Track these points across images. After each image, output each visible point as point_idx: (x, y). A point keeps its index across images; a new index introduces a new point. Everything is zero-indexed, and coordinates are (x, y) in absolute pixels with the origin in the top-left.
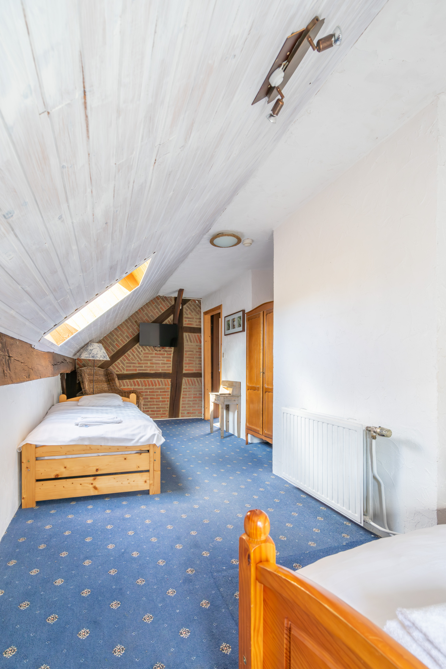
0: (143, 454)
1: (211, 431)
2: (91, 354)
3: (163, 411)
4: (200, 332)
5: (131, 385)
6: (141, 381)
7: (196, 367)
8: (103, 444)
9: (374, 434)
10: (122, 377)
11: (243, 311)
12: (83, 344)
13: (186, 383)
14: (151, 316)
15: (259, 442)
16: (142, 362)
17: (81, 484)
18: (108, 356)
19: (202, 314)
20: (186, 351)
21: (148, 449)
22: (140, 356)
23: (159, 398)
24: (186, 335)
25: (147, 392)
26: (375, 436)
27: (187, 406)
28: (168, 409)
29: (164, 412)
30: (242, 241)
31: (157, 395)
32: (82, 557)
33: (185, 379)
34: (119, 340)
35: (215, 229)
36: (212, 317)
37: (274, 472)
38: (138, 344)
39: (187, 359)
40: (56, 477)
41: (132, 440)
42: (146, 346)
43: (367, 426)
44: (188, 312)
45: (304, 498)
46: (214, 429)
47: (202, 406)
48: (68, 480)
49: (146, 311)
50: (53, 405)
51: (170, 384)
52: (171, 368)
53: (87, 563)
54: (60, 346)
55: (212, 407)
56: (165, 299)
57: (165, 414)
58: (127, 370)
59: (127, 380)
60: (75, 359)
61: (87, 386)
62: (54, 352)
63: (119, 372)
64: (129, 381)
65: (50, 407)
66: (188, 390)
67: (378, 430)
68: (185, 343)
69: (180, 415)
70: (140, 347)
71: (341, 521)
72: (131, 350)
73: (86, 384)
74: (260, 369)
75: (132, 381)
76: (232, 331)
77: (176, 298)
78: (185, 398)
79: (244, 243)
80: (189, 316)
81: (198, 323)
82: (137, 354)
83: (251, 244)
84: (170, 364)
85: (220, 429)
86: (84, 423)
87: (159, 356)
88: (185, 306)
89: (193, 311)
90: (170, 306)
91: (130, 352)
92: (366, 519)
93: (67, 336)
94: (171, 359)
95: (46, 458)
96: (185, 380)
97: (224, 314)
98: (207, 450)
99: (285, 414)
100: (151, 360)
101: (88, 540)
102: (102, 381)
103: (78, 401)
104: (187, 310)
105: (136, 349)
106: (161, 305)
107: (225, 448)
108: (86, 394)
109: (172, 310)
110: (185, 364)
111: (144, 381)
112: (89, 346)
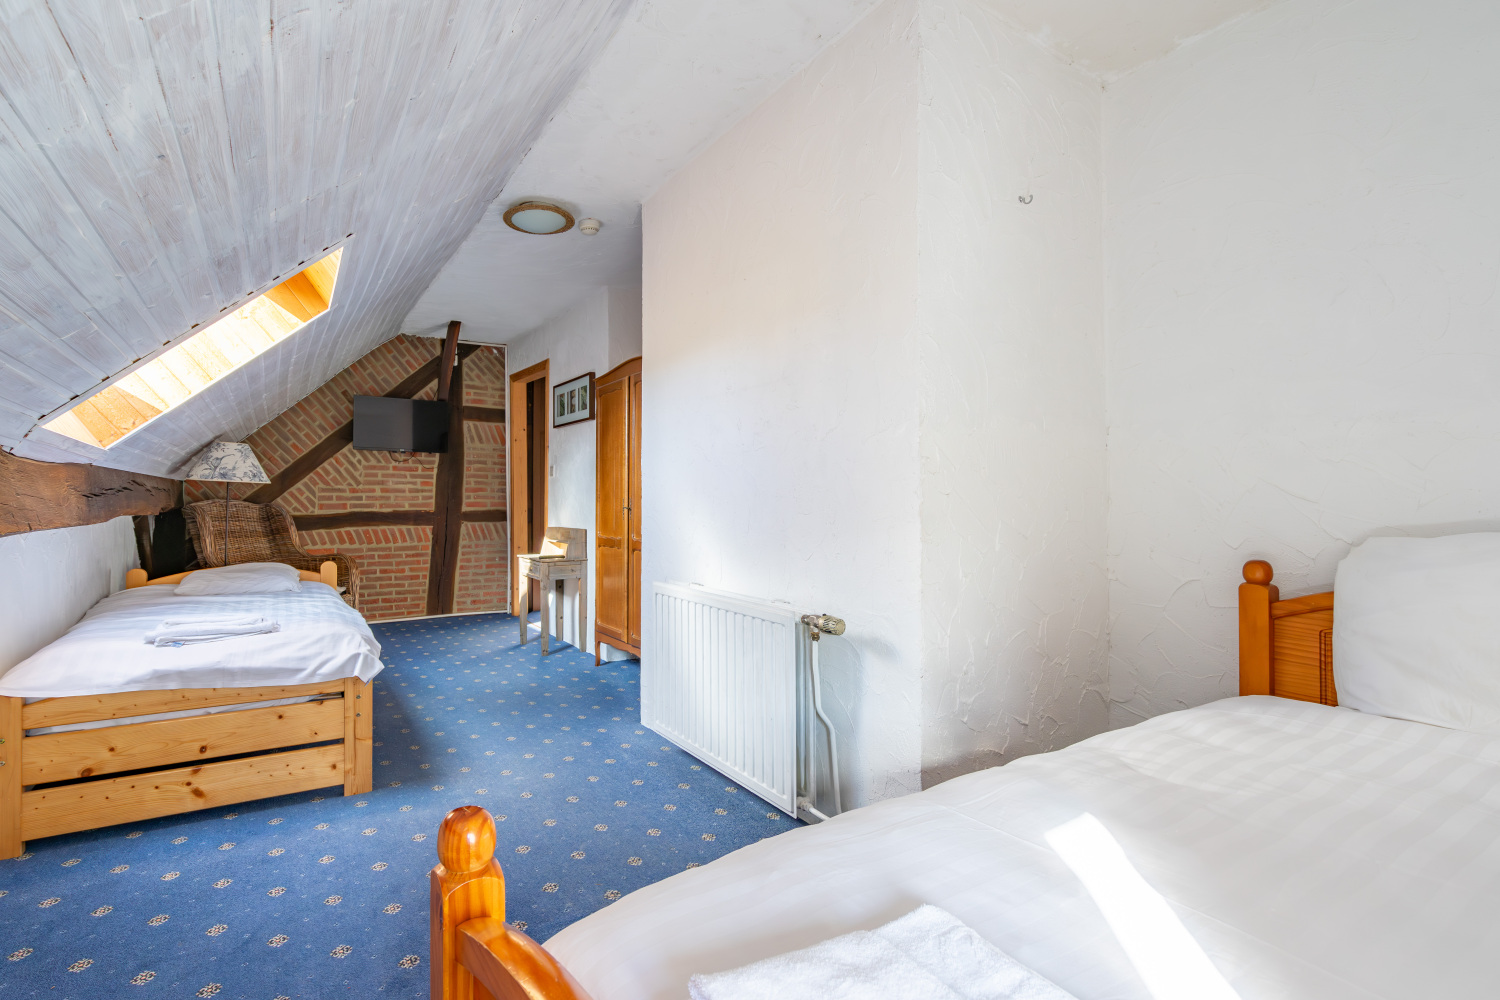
0: (326, 703)
1: (522, 639)
2: (218, 470)
3: (413, 599)
4: (503, 420)
5: (332, 542)
6: (357, 532)
7: (494, 498)
8: (219, 685)
9: (816, 630)
10: (305, 523)
11: (592, 375)
12: (195, 445)
13: (469, 534)
14: (384, 380)
15: (625, 659)
16: (361, 487)
17: (157, 788)
18: (264, 475)
19: (507, 379)
20: (470, 462)
21: (342, 690)
22: (356, 474)
23: (403, 571)
24: (468, 426)
25: (373, 557)
26: (818, 635)
27: (470, 586)
28: (426, 595)
29: (416, 602)
30: (576, 222)
31: (398, 564)
32: (131, 965)
33: (466, 525)
34: (301, 435)
35: (513, 191)
36: (530, 387)
37: (644, 722)
38: (350, 446)
39: (472, 480)
40: (86, 775)
41: (298, 671)
42: (370, 450)
43: (804, 613)
44: (473, 375)
45: (696, 772)
46: (529, 636)
47: (506, 586)
48: (119, 780)
49: (370, 370)
50: (107, 596)
51: (431, 536)
52: (433, 501)
53: (143, 979)
54: (112, 449)
55: (523, 587)
56: (416, 341)
57: (418, 606)
58: (321, 507)
59: (323, 531)
60: (181, 482)
61: (209, 546)
62: (91, 465)
63: (300, 511)
64: (327, 533)
65: (94, 601)
66: (474, 549)
67: (821, 622)
68: (467, 444)
69: (455, 607)
70: (355, 451)
71: (763, 812)
72: (332, 460)
73: (207, 541)
74: (622, 500)
75: (333, 531)
76: (568, 418)
77: (443, 341)
78: (468, 568)
79: (582, 227)
80: (477, 383)
81: (497, 400)
82: (347, 470)
83: (597, 230)
84: (431, 491)
85: (540, 637)
86: (170, 637)
87: (403, 473)
88: (466, 361)
89: (486, 370)
90: (431, 359)
91: (331, 464)
92: (803, 804)
93: (129, 425)
94: (434, 481)
95: (56, 729)
96: (465, 527)
97: (553, 380)
98: (505, 682)
99: (659, 596)
100: (382, 483)
101: (157, 922)
102: (253, 533)
103: (178, 583)
104: (471, 370)
105: (345, 456)
106: (408, 357)
107: (548, 677)
108: (205, 565)
109: (434, 369)
110: (467, 490)
111: (366, 533)
112: (212, 449)
